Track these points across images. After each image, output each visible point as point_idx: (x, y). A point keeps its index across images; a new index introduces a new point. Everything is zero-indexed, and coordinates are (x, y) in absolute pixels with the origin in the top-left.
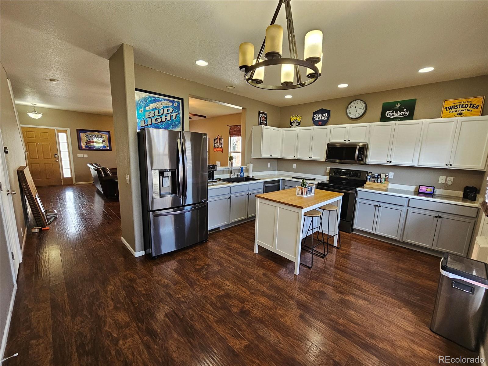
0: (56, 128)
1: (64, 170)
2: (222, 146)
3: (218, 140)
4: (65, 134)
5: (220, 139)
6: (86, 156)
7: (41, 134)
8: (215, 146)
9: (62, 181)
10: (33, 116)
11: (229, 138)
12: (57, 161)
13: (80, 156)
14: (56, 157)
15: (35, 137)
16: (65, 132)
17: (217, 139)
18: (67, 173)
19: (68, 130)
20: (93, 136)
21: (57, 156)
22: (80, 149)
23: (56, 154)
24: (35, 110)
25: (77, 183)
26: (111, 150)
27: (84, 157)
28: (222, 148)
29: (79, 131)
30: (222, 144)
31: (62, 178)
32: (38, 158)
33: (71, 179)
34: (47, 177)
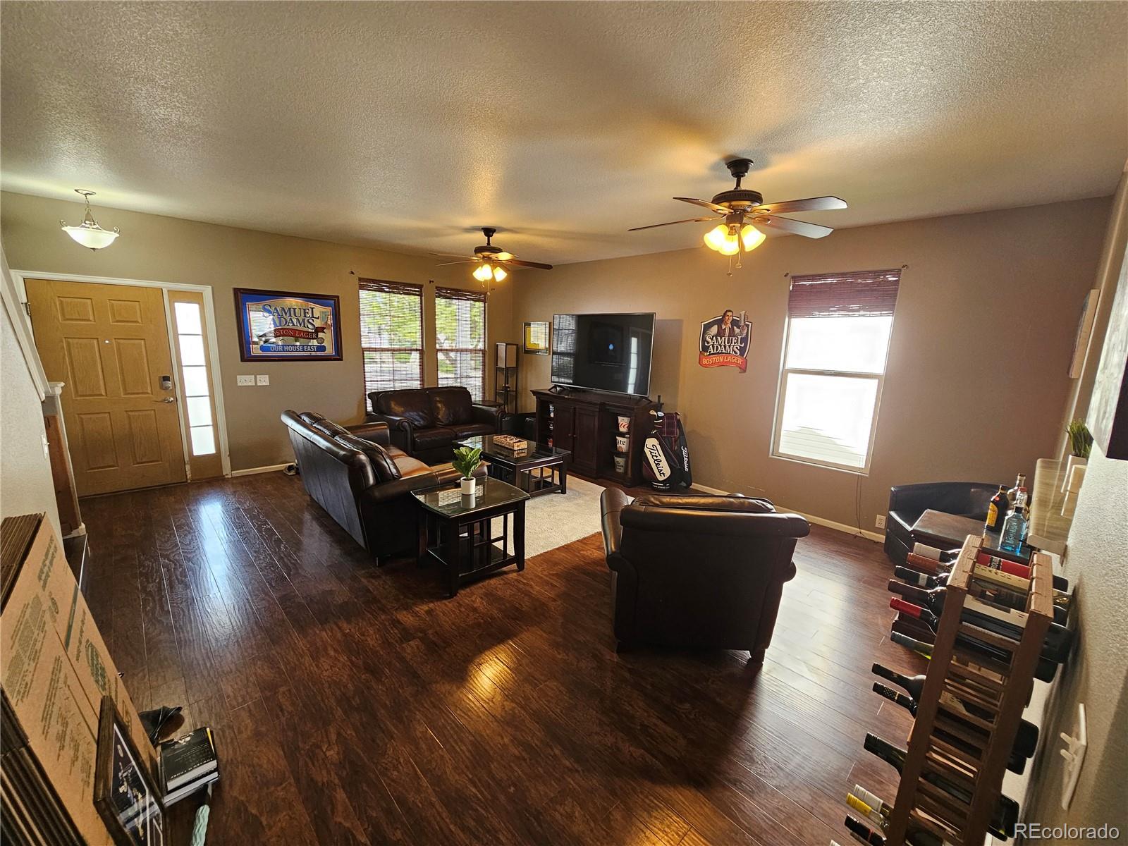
0: (166, 286)
1: (192, 430)
2: (742, 350)
3: (727, 327)
4: (194, 308)
5: (735, 323)
6: (264, 380)
7: (113, 305)
8: (705, 349)
9: (188, 467)
10: (82, 235)
11: (787, 320)
12: (169, 402)
13: (245, 380)
14: (167, 388)
15: (91, 318)
16: (196, 298)
17: (719, 322)
18: (203, 442)
19: (207, 291)
20: (286, 314)
21: (169, 384)
22: (246, 357)
23: (166, 379)
24: (90, 214)
25: (236, 473)
26: (341, 360)
27: (259, 384)
28: (742, 354)
29: (244, 297)
30: (744, 340)
31: (187, 459)
32: (104, 394)
33: (214, 459)
34: (138, 460)
